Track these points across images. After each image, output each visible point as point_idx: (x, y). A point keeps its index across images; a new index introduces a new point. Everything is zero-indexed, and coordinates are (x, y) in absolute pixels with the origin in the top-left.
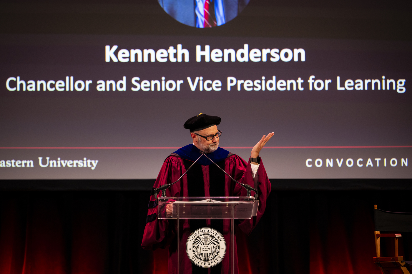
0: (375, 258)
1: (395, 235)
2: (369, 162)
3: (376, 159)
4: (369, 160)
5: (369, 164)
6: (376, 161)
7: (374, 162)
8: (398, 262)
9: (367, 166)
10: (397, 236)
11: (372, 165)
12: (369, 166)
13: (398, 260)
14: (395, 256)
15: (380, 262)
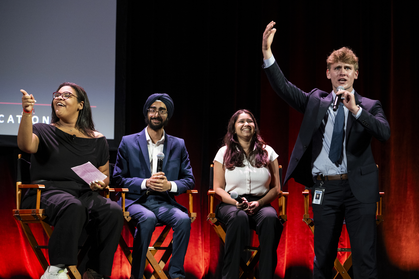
0: (15, 211)
1: (38, 186)
2: (11, 119)
3: (17, 116)
4: (11, 116)
5: (11, 120)
6: (18, 118)
7: (16, 119)
8: (39, 215)
9: (8, 122)
10: (40, 187)
11: (13, 122)
12: (11, 122)
13: (39, 213)
14: (36, 209)
15: (20, 215)
